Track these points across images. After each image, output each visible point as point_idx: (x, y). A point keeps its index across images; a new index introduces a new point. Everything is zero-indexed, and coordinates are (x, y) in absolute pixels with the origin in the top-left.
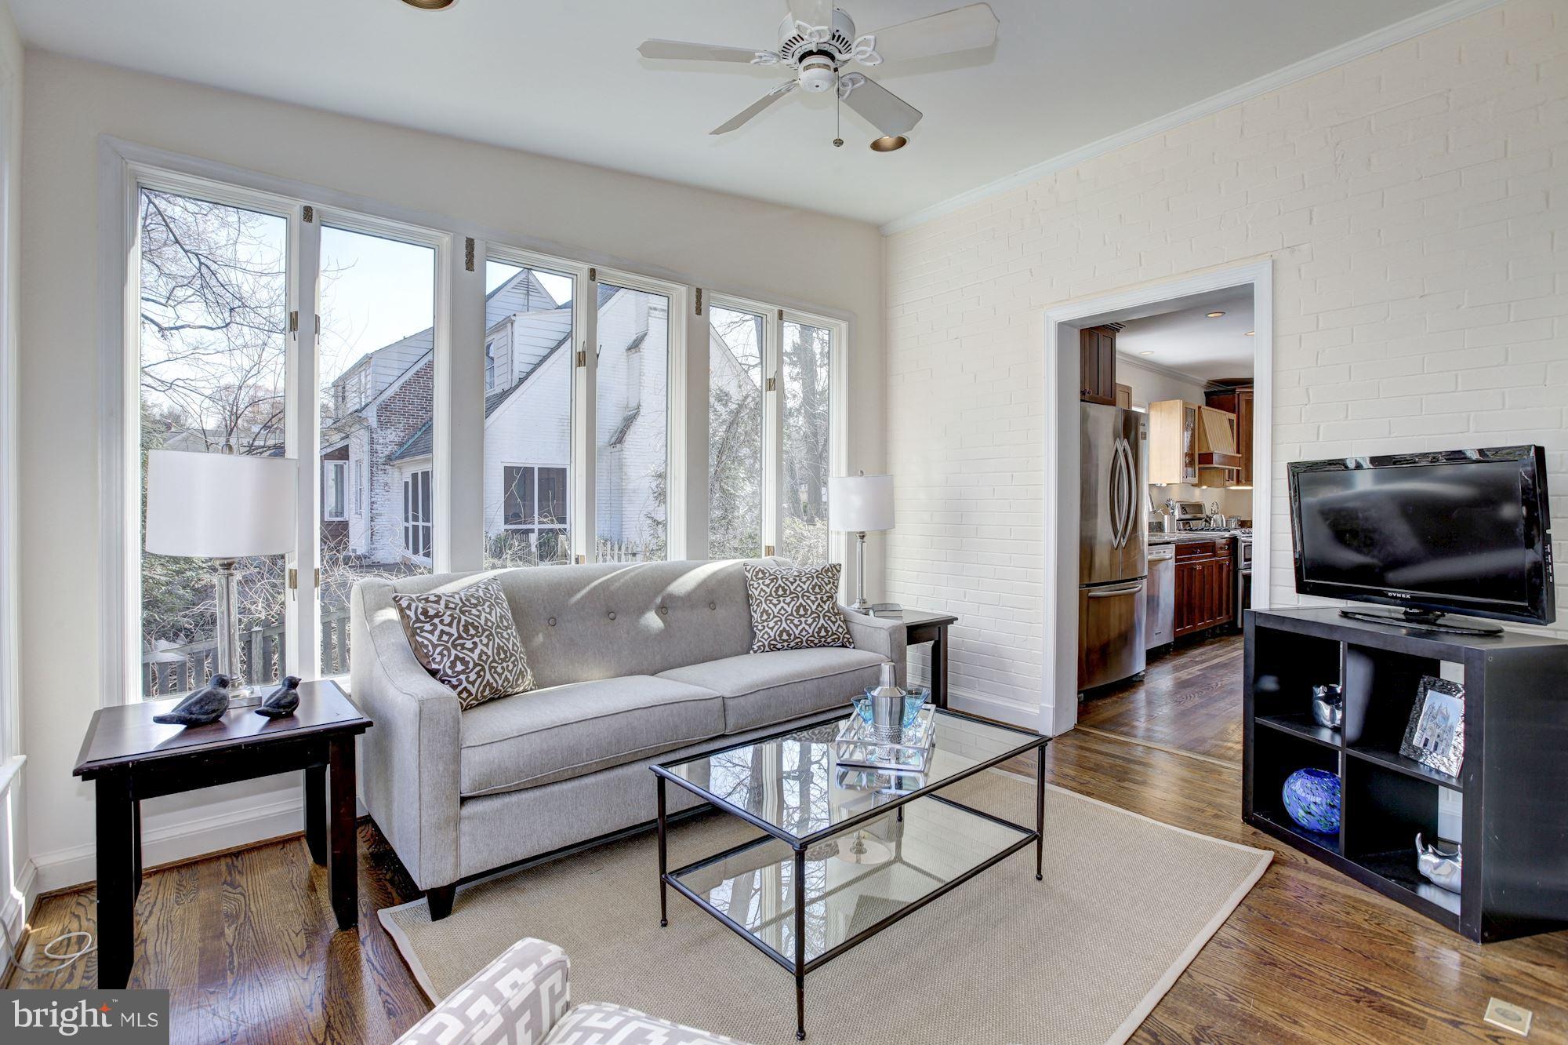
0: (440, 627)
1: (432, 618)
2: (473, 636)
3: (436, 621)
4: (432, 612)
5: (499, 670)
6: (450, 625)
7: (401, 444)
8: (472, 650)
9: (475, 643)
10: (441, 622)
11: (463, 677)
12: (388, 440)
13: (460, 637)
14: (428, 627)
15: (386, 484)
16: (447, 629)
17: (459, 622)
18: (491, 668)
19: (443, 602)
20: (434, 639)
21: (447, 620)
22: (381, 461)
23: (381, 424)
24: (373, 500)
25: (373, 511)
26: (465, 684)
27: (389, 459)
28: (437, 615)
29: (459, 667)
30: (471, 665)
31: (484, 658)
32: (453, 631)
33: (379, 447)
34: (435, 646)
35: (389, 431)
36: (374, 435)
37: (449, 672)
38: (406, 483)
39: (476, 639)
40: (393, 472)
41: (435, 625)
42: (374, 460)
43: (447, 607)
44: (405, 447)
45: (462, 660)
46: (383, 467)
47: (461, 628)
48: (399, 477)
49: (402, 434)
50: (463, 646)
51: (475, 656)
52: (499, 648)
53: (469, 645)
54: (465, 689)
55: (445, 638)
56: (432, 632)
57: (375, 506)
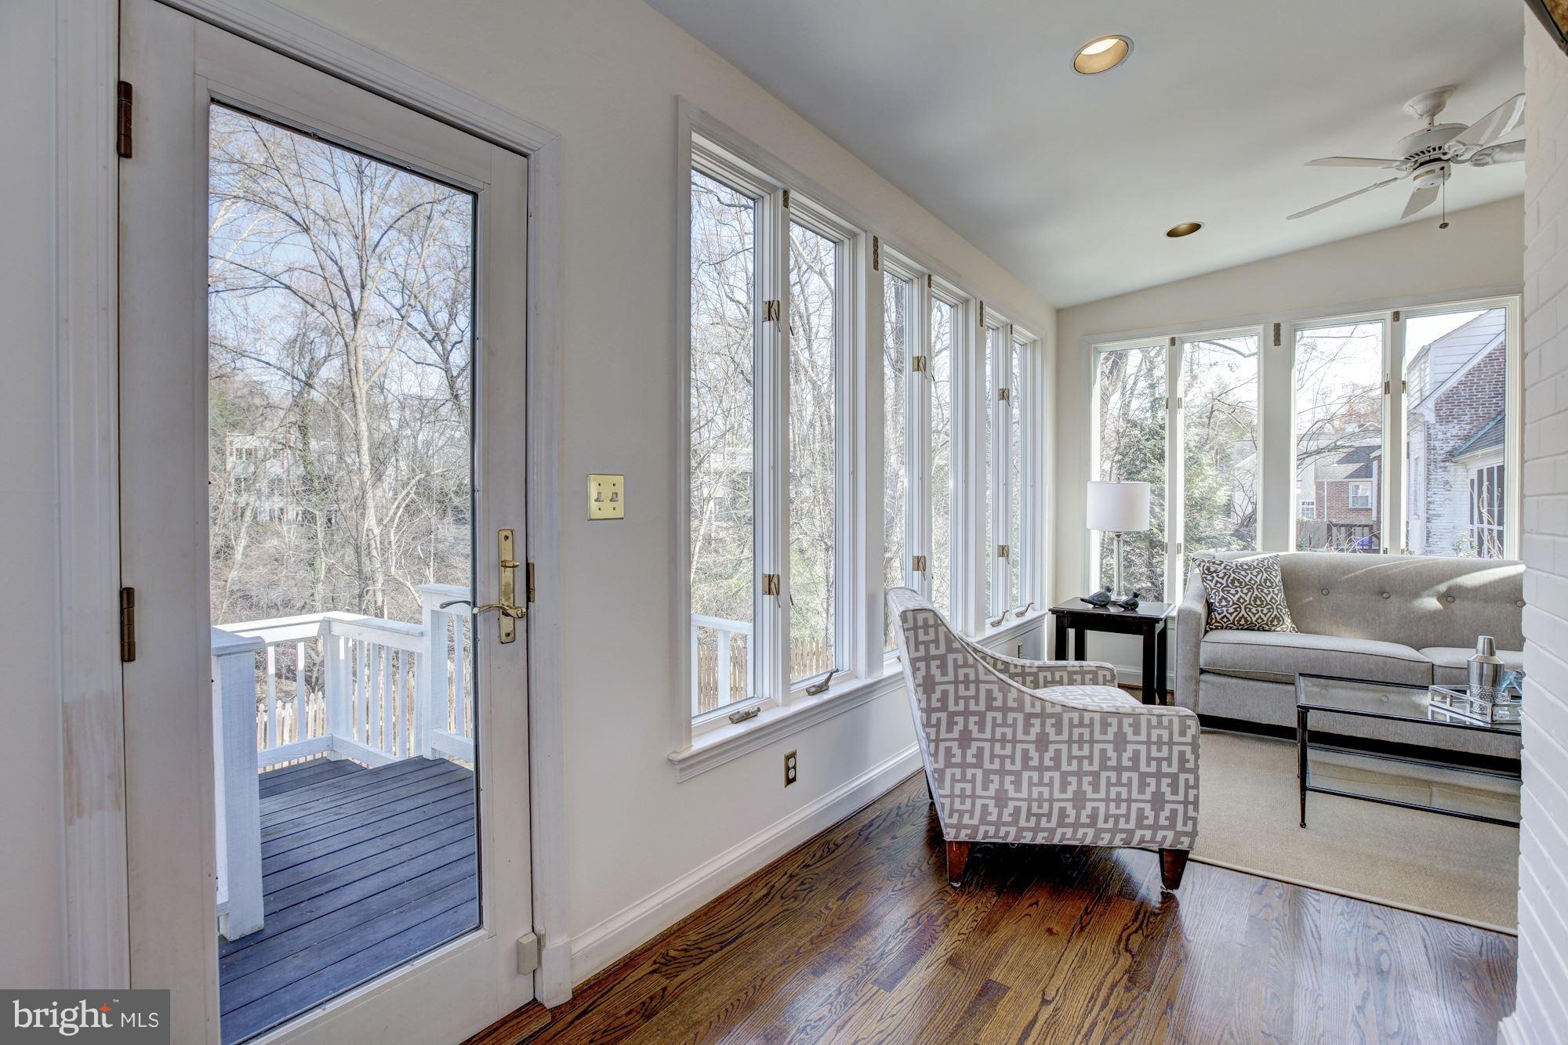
0: (1216, 578)
1: (1213, 572)
2: (1236, 587)
3: (1214, 575)
4: (1212, 569)
5: (1254, 610)
6: (1222, 578)
7: (1467, 438)
8: (1234, 595)
9: (1237, 592)
10: (1217, 576)
11: (1224, 609)
12: (1449, 435)
13: (1227, 586)
14: (1209, 577)
15: (1447, 482)
16: (1220, 580)
17: (1229, 577)
18: (1246, 608)
19: (1223, 565)
20: (1212, 585)
21: (1221, 575)
22: (1440, 458)
23: (1441, 420)
24: (1429, 499)
25: (1430, 512)
26: (1225, 613)
27: (1452, 455)
28: (1215, 572)
29: (1224, 603)
30: (1231, 603)
31: (1242, 601)
32: (1224, 582)
33: (1437, 444)
34: (1212, 589)
35: (1451, 425)
36: (1431, 431)
37: (1217, 605)
38: (1472, 481)
39: (1238, 589)
40: (1456, 469)
41: (1213, 577)
42: (1432, 457)
43: (1224, 568)
44: (1472, 440)
45: (1226, 599)
46: (1442, 464)
47: (1229, 581)
48: (1462, 477)
49: (1468, 427)
50: (1229, 592)
51: (1235, 599)
52: (1257, 597)
53: (1233, 591)
54: (1225, 616)
55: (1219, 585)
56: (1211, 581)
57: (1432, 506)
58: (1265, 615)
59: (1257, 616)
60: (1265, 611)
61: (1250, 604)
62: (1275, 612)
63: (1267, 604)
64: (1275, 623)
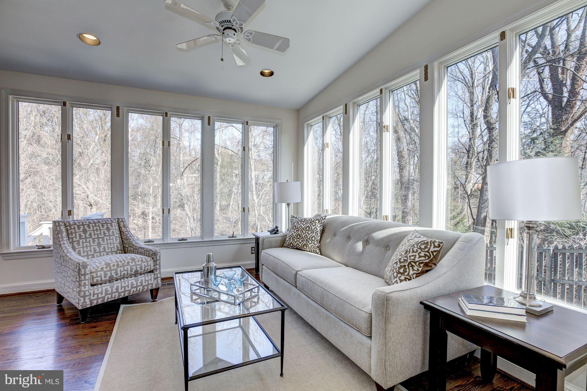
58: (300, 243)
59: (297, 243)
60: (300, 241)
61: (295, 237)
62: (305, 242)
63: (302, 238)
64: (305, 247)
